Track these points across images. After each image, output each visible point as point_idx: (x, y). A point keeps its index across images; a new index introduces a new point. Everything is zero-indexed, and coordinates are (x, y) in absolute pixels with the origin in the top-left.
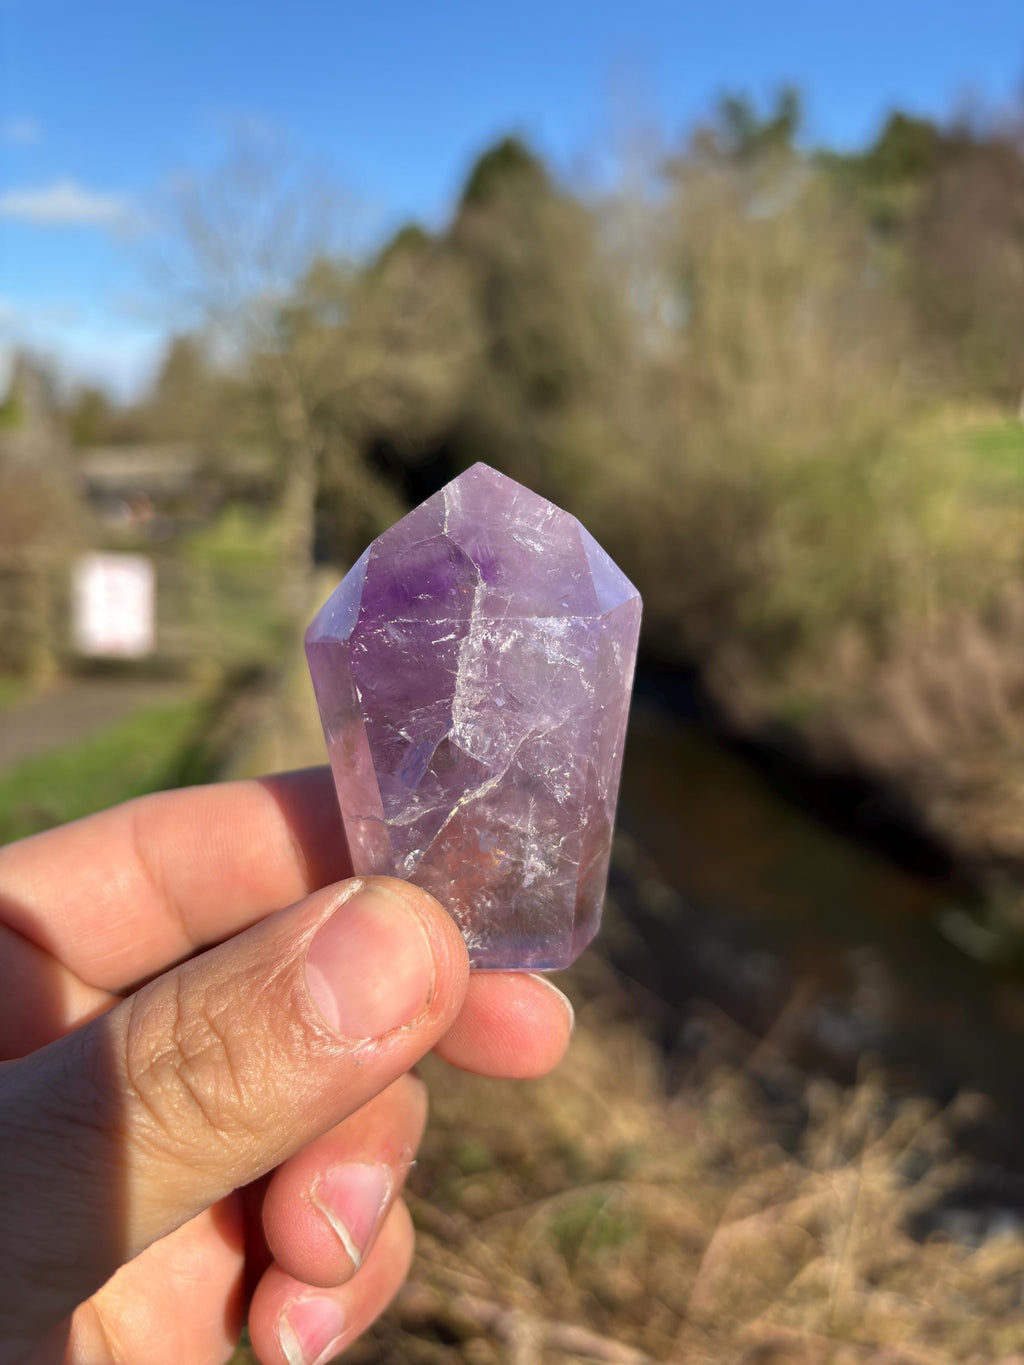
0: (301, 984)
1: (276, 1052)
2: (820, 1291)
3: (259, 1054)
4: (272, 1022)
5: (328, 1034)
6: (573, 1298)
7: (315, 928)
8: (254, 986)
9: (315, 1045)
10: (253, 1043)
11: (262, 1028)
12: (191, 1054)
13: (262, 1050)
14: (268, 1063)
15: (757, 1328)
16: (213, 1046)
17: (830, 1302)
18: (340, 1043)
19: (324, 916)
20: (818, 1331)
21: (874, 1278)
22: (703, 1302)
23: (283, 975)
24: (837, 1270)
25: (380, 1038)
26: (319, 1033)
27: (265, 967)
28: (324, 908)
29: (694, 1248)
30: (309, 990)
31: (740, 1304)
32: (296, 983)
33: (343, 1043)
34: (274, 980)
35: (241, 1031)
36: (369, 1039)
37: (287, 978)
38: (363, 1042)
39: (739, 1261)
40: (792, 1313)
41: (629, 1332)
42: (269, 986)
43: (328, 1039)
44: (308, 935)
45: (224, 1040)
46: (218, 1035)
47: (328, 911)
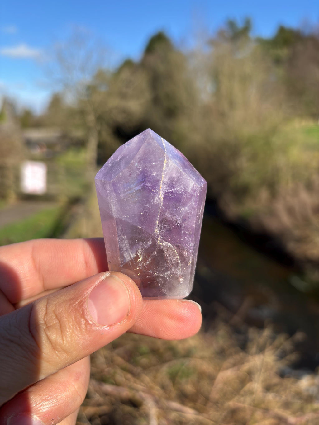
0: (86, 306)
1: (76, 327)
2: (251, 393)
3: (70, 328)
4: (75, 317)
5: (93, 323)
6: (174, 393)
7: (92, 287)
8: (71, 304)
9: (89, 326)
10: (69, 324)
11: (72, 319)
12: (49, 325)
13: (71, 326)
14: (73, 331)
15: (232, 404)
16: (56, 323)
17: (254, 396)
18: (97, 326)
19: (96, 283)
20: (250, 405)
21: (268, 388)
22: (215, 395)
23: (80, 302)
24: (256, 386)
25: (110, 326)
26: (91, 323)
27: (75, 299)
28: (96, 281)
29: (212, 379)
30: (88, 308)
31: (226, 396)
32: (84, 305)
33: (98, 327)
34: (77, 304)
35: (65, 319)
36: (107, 326)
37: (81, 304)
38: (105, 327)
39: (226, 383)
40: (242, 399)
41: (191, 404)
42: (76, 305)
43: (93, 325)
44: (91, 289)
45: (60, 321)
46: (58, 319)
47: (97, 282)
